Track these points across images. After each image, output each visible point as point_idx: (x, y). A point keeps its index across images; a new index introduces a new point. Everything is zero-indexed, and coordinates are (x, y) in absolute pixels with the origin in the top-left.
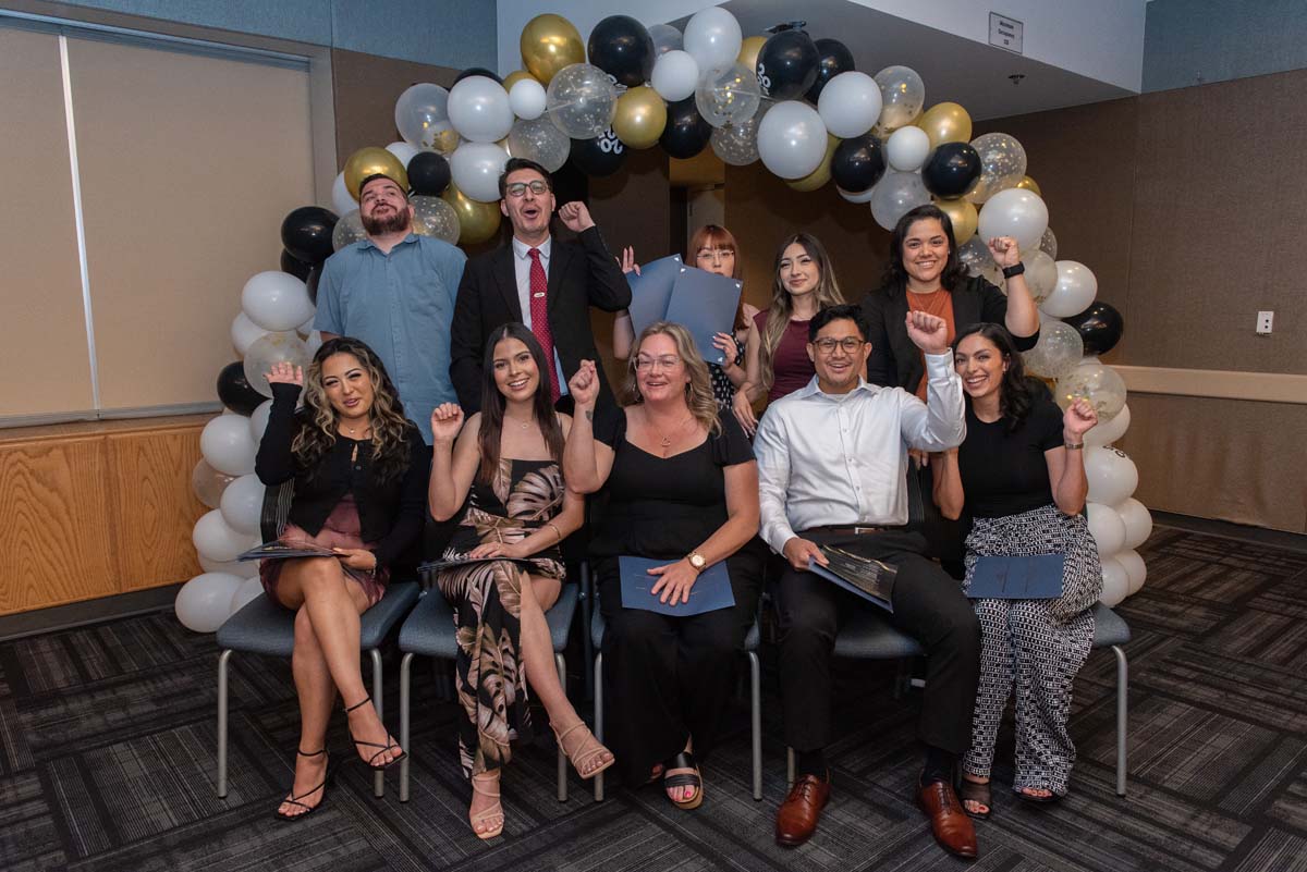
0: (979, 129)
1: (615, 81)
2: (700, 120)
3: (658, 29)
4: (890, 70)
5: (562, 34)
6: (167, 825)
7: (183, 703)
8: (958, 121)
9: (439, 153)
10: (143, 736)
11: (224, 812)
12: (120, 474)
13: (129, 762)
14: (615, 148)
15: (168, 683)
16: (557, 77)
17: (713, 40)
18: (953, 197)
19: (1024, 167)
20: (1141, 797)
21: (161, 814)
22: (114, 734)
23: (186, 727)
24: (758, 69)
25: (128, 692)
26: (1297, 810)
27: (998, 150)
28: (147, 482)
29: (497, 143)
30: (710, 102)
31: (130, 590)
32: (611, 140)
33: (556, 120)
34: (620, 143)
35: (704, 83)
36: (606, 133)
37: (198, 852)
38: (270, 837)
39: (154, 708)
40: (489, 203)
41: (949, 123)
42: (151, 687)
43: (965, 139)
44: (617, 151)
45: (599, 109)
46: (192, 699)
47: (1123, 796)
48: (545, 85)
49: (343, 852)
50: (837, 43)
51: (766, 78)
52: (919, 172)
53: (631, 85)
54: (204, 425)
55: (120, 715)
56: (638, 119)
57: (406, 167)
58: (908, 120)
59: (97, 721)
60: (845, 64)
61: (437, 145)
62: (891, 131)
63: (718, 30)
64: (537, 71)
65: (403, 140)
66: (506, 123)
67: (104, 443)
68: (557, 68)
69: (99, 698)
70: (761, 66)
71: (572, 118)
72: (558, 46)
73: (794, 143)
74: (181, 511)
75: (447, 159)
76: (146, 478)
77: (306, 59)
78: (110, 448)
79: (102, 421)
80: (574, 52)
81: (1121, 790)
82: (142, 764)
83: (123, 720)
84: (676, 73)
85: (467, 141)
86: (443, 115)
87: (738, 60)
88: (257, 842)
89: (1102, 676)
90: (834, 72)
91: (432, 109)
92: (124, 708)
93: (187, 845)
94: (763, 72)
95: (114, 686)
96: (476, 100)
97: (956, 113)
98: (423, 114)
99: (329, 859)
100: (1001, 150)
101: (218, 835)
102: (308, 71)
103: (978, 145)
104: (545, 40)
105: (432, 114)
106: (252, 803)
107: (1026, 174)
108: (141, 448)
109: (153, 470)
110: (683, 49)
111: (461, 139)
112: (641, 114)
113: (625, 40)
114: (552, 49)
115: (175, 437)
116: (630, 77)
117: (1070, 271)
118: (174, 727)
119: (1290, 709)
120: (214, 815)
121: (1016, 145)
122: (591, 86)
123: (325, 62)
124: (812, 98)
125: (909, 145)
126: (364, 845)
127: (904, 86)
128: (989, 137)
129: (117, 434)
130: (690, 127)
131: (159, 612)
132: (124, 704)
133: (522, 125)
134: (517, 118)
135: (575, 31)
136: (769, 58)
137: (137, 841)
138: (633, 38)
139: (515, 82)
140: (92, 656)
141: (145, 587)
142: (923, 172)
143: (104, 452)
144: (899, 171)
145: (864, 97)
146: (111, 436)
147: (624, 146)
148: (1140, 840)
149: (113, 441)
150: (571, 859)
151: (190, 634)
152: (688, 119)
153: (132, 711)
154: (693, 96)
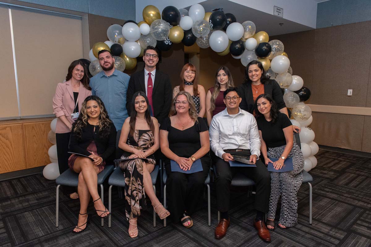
0: (271, 38)
1: (169, 24)
2: (193, 35)
3: (181, 10)
4: (246, 22)
5: (154, 11)
6: (41, 235)
7: (45, 200)
8: (265, 36)
9: (119, 44)
10: (34, 210)
11: (57, 231)
12: (27, 135)
13: (29, 217)
14: (169, 43)
15: (41, 194)
16: (153, 23)
17: (197, 13)
18: (263, 58)
19: (283, 49)
20: (316, 225)
21: (40, 232)
22: (25, 209)
23: (46, 207)
24: (210, 21)
25: (30, 197)
26: (359, 228)
27: (276, 45)
28: (34, 137)
29: (136, 41)
30: (196, 31)
31: (30, 168)
32: (168, 41)
33: (153, 35)
34: (171, 42)
35: (194, 25)
36: (167, 39)
37: (50, 243)
38: (71, 238)
39: (37, 201)
40: (134, 58)
41: (262, 37)
42: (36, 195)
43: (267, 41)
44: (170, 44)
45: (165, 32)
46: (48, 199)
47: (311, 224)
48: (150, 25)
49: (92, 242)
50: (232, 14)
51: (212, 24)
52: (254, 50)
53: (174, 26)
54: (52, 121)
55: (27, 204)
56: (176, 35)
57: (110, 48)
58: (251, 36)
59: (20, 206)
60: (234, 20)
61: (119, 42)
62: (246, 39)
63: (198, 10)
64: (148, 21)
65: (109, 40)
66: (138, 36)
67: (22, 126)
68: (153, 21)
69: (21, 199)
70: (210, 20)
71: (157, 34)
72: (153, 14)
73: (219, 42)
74: (45, 145)
75: (122, 46)
76: (34, 136)
77: (81, 16)
78: (24, 127)
79: (21, 119)
80: (158, 16)
81: (311, 223)
82: (33, 218)
83: (27, 205)
84: (186, 22)
85: (128, 41)
86: (121, 33)
87: (204, 19)
88: (68, 240)
89: (305, 191)
90: (231, 22)
91: (118, 31)
92: (28, 202)
93: (47, 241)
94: (211, 22)
95: (24, 196)
96: (130, 29)
97: (264, 34)
98: (115, 33)
99: (88, 244)
100: (277, 44)
101: (56, 238)
102: (81, 20)
103: (270, 43)
104: (149, 13)
105: (118, 33)
106: (65, 229)
107: (284, 51)
108: (33, 127)
109: (36, 134)
110: (188, 16)
111: (126, 40)
112: (177, 34)
113: (172, 13)
115: (43, 124)
116: (173, 23)
117: (296, 78)
118: (43, 207)
119: (357, 200)
120: (55, 232)
121: (281, 43)
122: (162, 26)
123: (86, 18)
124: (224, 30)
125: (251, 43)
126: (98, 240)
127: (250, 26)
128: (273, 41)
129: (26, 123)
130: (190, 37)
131: (38, 174)
132: (28, 201)
133: (143, 36)
134: (142, 34)
135: (158, 10)
136: (212, 18)
137: (32, 240)
138: (175, 12)
139: (141, 24)
140: (18, 187)
141: (34, 167)
142: (255, 50)
143: (22, 128)
144: (248, 50)
145: (239, 29)
147: (172, 43)
148: (316, 237)
149: (25, 125)
150: (157, 243)
151: (47, 180)
152: (190, 35)
153: (30, 203)
154: (191, 29)
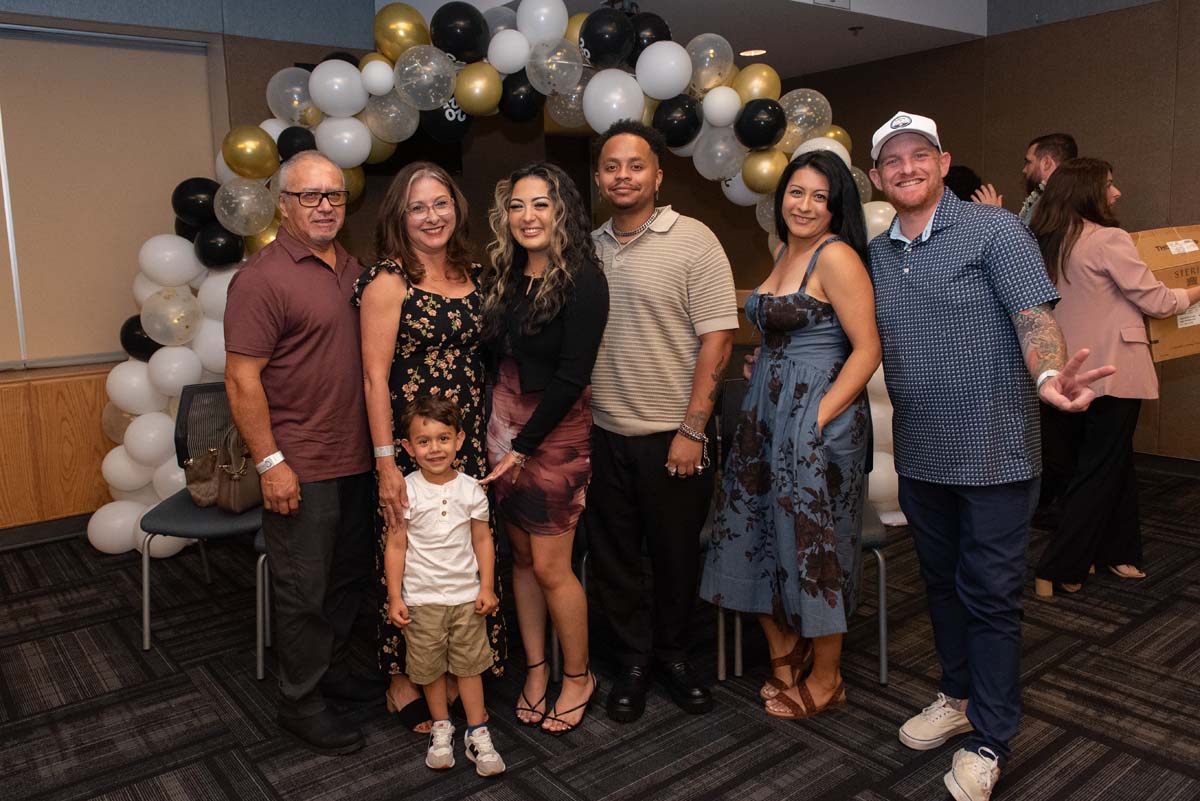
0: (787, 86)
1: (454, 59)
2: (532, 90)
3: (494, 12)
4: (700, 39)
5: (407, 19)
6: (56, 703)
7: (86, 611)
8: (767, 80)
9: (306, 127)
10: (48, 636)
11: (105, 693)
12: (41, 415)
13: (33, 657)
14: (459, 117)
15: (75, 595)
16: (401, 59)
17: (542, 18)
18: (764, 148)
19: (829, 116)
20: (901, 684)
21: (54, 696)
22: (23, 636)
23: (85, 630)
24: (580, 43)
25: (43, 602)
26: (1042, 695)
27: (806, 105)
28: (65, 423)
29: (355, 116)
30: (543, 74)
31: (51, 518)
32: (455, 110)
33: (403, 94)
34: (463, 113)
35: (534, 56)
36: (450, 104)
37: (77, 724)
38: (138, 713)
39: (59, 614)
40: (353, 169)
41: (759, 83)
42: (61, 598)
43: (774, 96)
44: (460, 119)
45: (441, 84)
46: (93, 608)
47: (885, 686)
48: (393, 63)
49: (196, 723)
50: (658, 17)
51: (585, 50)
52: (732, 126)
53: (470, 61)
54: (108, 372)
55: (32, 620)
56: (477, 91)
57: (276, 141)
58: (720, 80)
59: (12, 625)
60: (662, 34)
61: (303, 120)
62: (706, 91)
63: (545, 10)
64: (389, 54)
65: (274, 118)
66: (360, 100)
67: (28, 389)
68: (405, 48)
69: (16, 607)
70: (582, 40)
71: (419, 92)
72: (406, 31)
73: (615, 106)
74: (96, 449)
75: (313, 132)
76: (64, 419)
77: (204, 44)
78: (33, 392)
79: (28, 370)
80: (419, 35)
81: (884, 680)
82: (43, 658)
83: (33, 624)
84: (509, 49)
85: (328, 116)
86: (306, 96)
87: (565, 37)
88: (128, 716)
90: (651, 41)
91: (298, 89)
92: (36, 616)
93: (69, 718)
94: (583, 45)
95: (28, 599)
96: (334, 80)
97: (765, 74)
98: (292, 94)
99: (184, 729)
100: (805, 103)
101: (98, 710)
102: (206, 55)
103: (784, 102)
104: (393, 26)
105: (299, 95)
106: (130, 687)
107: (833, 123)
108: (60, 393)
109: (71, 412)
110: (516, 28)
111: (324, 116)
112: (479, 86)
113: (462, 23)
114: (401, 33)
115: (90, 382)
116: (469, 54)
117: (881, 211)
118: (74, 629)
120: (97, 696)
121: (821, 99)
122: (432, 66)
123: (219, 46)
124: (630, 64)
125: (721, 102)
126: (215, 718)
127: (712, 51)
128: (795, 93)
129: (38, 381)
130: (526, 96)
131: (77, 537)
132: (34, 613)
133: (376, 101)
134: (370, 95)
135: (422, 19)
136: (589, 34)
137: (31, 715)
138: (469, 22)
139: (373, 60)
140: (14, 574)
141: (65, 515)
142: (735, 126)
143: (28, 396)
144: (712, 126)
145: (673, 63)
146: (33, 383)
147: (467, 115)
148: (886, 718)
149: (36, 387)
150: (384, 729)
151: (99, 555)
152: (523, 89)
153: (42, 618)
154: (524, 69)
